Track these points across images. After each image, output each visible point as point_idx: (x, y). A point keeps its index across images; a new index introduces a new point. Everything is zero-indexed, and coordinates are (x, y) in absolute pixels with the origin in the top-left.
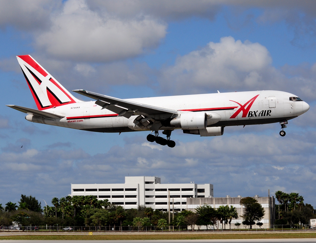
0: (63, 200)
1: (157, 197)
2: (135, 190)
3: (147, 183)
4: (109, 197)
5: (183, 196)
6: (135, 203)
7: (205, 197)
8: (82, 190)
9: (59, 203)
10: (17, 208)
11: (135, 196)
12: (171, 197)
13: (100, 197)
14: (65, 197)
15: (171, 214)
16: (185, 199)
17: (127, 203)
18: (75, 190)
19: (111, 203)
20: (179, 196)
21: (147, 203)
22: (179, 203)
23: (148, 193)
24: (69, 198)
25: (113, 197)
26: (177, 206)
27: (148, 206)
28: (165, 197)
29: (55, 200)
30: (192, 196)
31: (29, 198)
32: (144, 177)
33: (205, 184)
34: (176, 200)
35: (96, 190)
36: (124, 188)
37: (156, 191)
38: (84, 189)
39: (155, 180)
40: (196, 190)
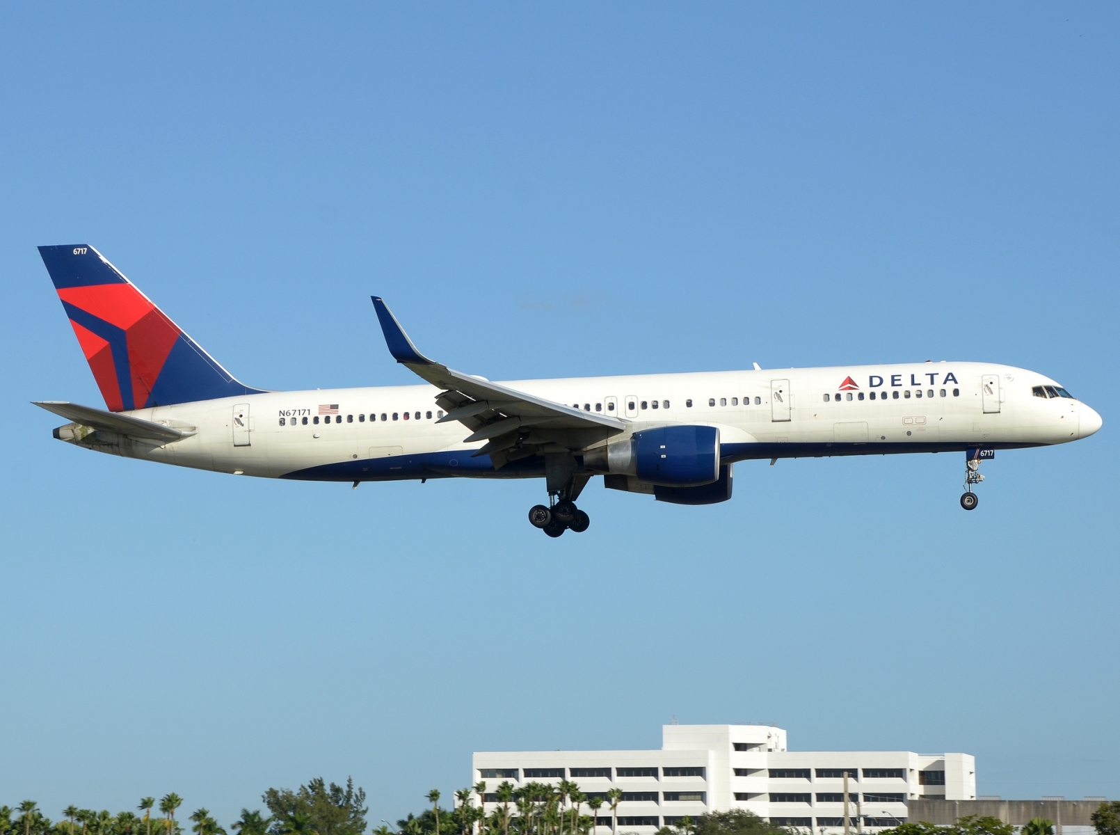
1: (775, 797)
2: (699, 771)
4: (607, 796)
5: (870, 797)
7: (947, 799)
8: (513, 772)
16: (873, 808)
19: (614, 819)
23: (744, 785)
28: (804, 797)
35: (559, 772)
36: (661, 766)
37: (771, 776)
38: (517, 770)
39: (769, 737)
40: (916, 777)
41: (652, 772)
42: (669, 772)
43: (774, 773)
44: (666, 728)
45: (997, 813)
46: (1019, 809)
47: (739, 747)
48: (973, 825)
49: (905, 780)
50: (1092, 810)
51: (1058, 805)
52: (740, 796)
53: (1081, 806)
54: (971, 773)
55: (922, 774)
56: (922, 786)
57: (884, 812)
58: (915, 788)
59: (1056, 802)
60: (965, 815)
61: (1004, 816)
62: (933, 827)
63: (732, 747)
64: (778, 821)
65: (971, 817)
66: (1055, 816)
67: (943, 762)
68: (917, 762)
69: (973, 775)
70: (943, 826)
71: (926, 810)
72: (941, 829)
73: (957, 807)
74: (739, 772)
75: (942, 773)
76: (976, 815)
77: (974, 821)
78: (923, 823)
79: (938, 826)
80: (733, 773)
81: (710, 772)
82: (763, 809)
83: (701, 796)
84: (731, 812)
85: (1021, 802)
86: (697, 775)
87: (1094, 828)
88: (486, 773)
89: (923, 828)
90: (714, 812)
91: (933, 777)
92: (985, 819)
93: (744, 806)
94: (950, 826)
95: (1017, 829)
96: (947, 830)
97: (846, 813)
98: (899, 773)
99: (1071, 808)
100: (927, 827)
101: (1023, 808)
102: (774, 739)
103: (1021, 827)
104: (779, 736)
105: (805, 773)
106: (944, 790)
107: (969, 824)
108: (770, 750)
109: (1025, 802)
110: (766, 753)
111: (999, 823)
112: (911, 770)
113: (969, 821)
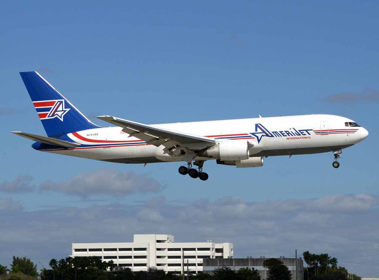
0: (62, 261)
1: (170, 257)
2: (145, 249)
3: (158, 241)
4: (115, 257)
5: (199, 257)
6: (145, 265)
7: (224, 258)
8: (85, 250)
9: (57, 265)
10: (8, 272)
11: (145, 257)
12: (185, 257)
13: (105, 258)
14: (64, 258)
15: (186, 277)
16: (201, 260)
17: (136, 265)
18: (77, 250)
19: (118, 265)
20: (194, 257)
21: (158, 265)
22: (194, 265)
23: (160, 253)
24: (69, 259)
25: (121, 257)
26: (192, 268)
27: (159, 268)
28: (179, 257)
29: (53, 262)
30: (209, 257)
31: (23, 259)
32: (155, 235)
33: (224, 243)
34: (191, 261)
35: (100, 250)
36: (133, 247)
37: (168, 251)
38: (87, 249)
39: (168, 238)
40: (214, 250)
41: (130, 249)
42: (136, 249)
43: (170, 250)
44: (136, 237)
49: (211, 251)
55: (216, 249)
56: (216, 253)
58: (213, 254)
63: (156, 241)
67: (222, 246)
74: (158, 249)
75: (223, 249)
80: (156, 249)
81: (149, 249)
91: (220, 250)
98: (208, 249)
104: (171, 238)
106: (223, 254)
110: (167, 244)
112: (213, 248)
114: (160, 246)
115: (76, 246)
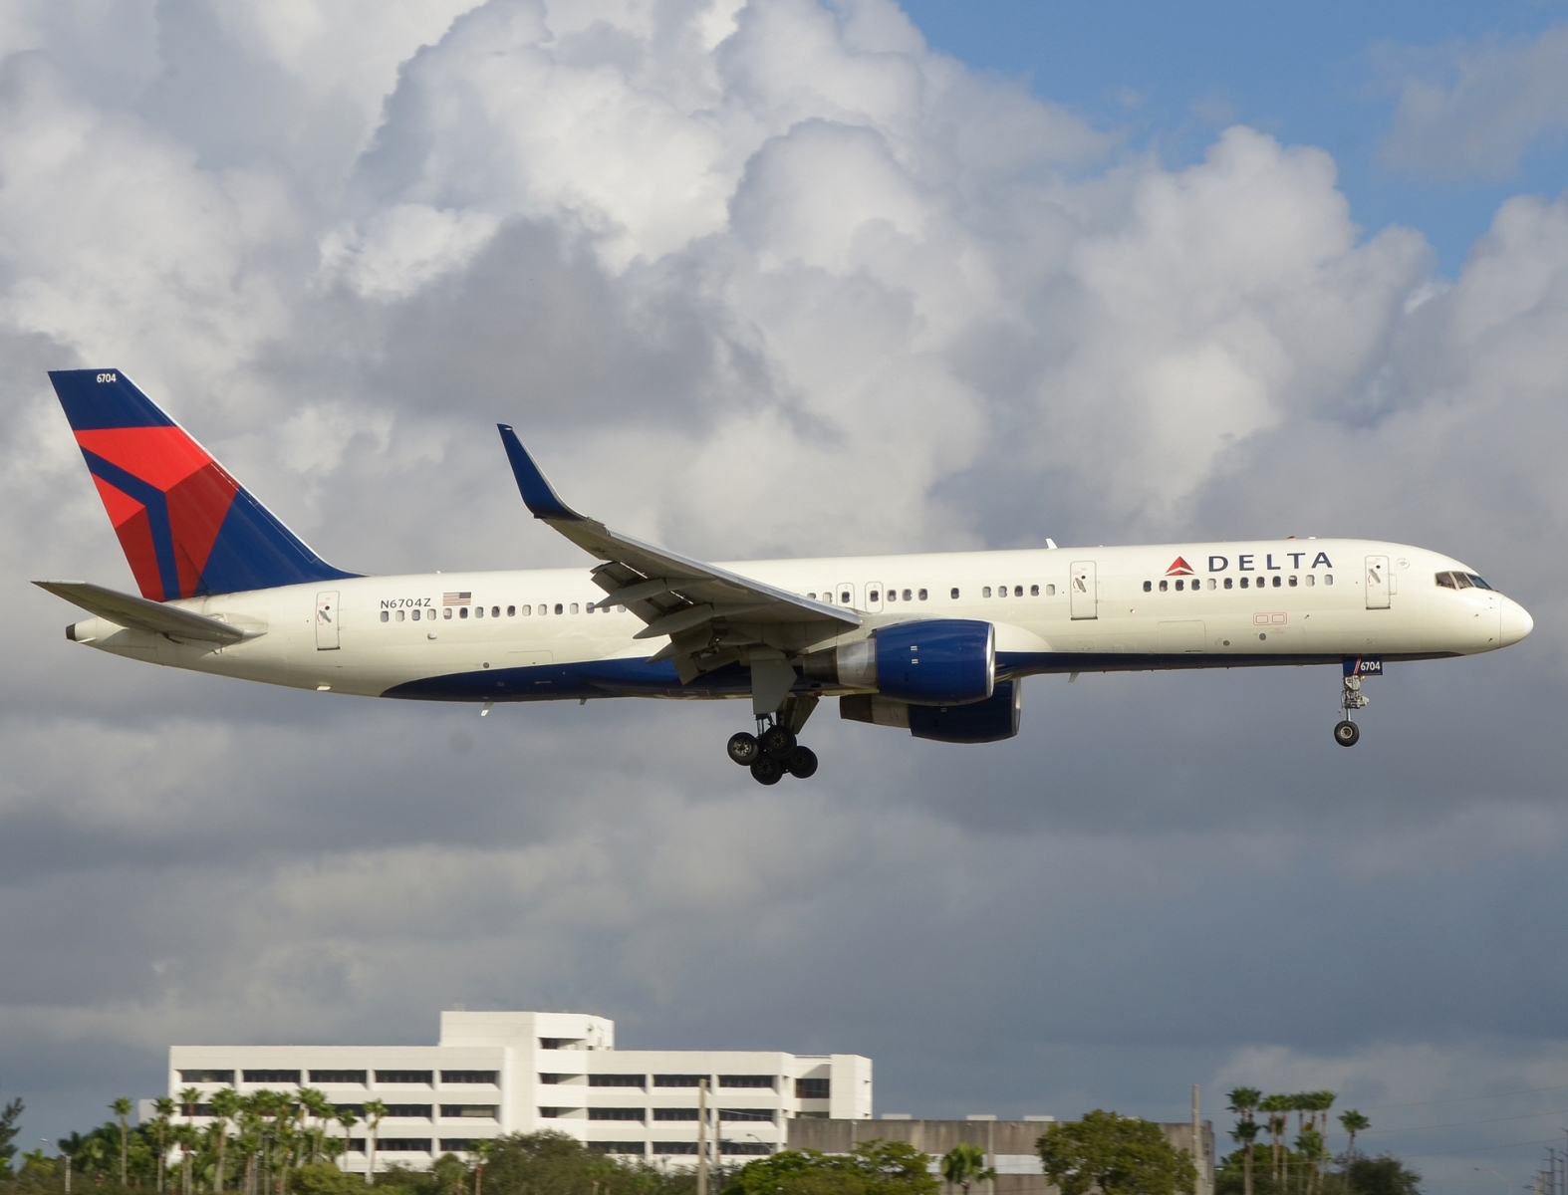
1: (596, 1114)
2: (490, 1077)
4: (358, 1110)
5: (727, 1115)
8: (227, 1075)
11: (489, 1111)
12: (661, 1114)
17: (448, 1145)
18: (191, 1075)
23: (553, 1095)
28: (636, 1114)
33: (834, 1056)
35: (293, 1076)
36: (437, 1069)
37: (592, 1085)
38: (232, 1072)
39: (589, 1030)
40: (791, 1086)
41: (425, 1077)
42: (449, 1076)
43: (596, 1080)
44: (447, 1017)
45: (908, 1134)
46: (937, 1132)
47: (549, 1043)
48: (877, 1153)
49: (776, 1091)
50: (1035, 1135)
51: (991, 1128)
52: (547, 1112)
53: (1022, 1128)
54: (867, 1082)
55: (800, 1082)
56: (799, 1099)
57: (749, 1135)
58: (788, 1102)
59: (987, 1122)
60: (865, 1139)
61: (917, 1140)
62: (820, 1155)
63: (537, 1044)
64: (600, 1147)
65: (874, 1142)
66: (986, 1142)
67: (827, 1067)
68: (793, 1067)
69: (869, 1086)
70: (834, 1155)
71: (811, 1132)
72: (830, 1160)
73: (854, 1130)
74: (548, 1079)
75: (827, 1083)
76: (880, 1140)
77: (877, 1147)
78: (805, 1150)
79: (828, 1155)
80: (537, 1079)
81: (507, 1078)
82: (581, 1130)
83: (492, 1111)
84: (538, 1134)
85: (940, 1122)
86: (488, 1082)
87: (1038, 1159)
88: (188, 1075)
89: (807, 1157)
90: (515, 1134)
91: (814, 1088)
92: (891, 1145)
93: (556, 1125)
94: (845, 1155)
95: (934, 1158)
96: (840, 1159)
97: (702, 1137)
98: (767, 1081)
99: (1007, 1131)
100: (811, 1155)
101: (943, 1130)
102: (596, 1033)
103: (940, 1156)
104: (603, 1029)
105: (638, 1081)
106: (828, 1105)
107: (871, 1151)
108: (590, 1048)
109: (947, 1123)
110: (584, 1053)
111: (911, 1151)
112: (786, 1077)
113: (870, 1147)
114: (553, 1060)
115: (185, 1057)
